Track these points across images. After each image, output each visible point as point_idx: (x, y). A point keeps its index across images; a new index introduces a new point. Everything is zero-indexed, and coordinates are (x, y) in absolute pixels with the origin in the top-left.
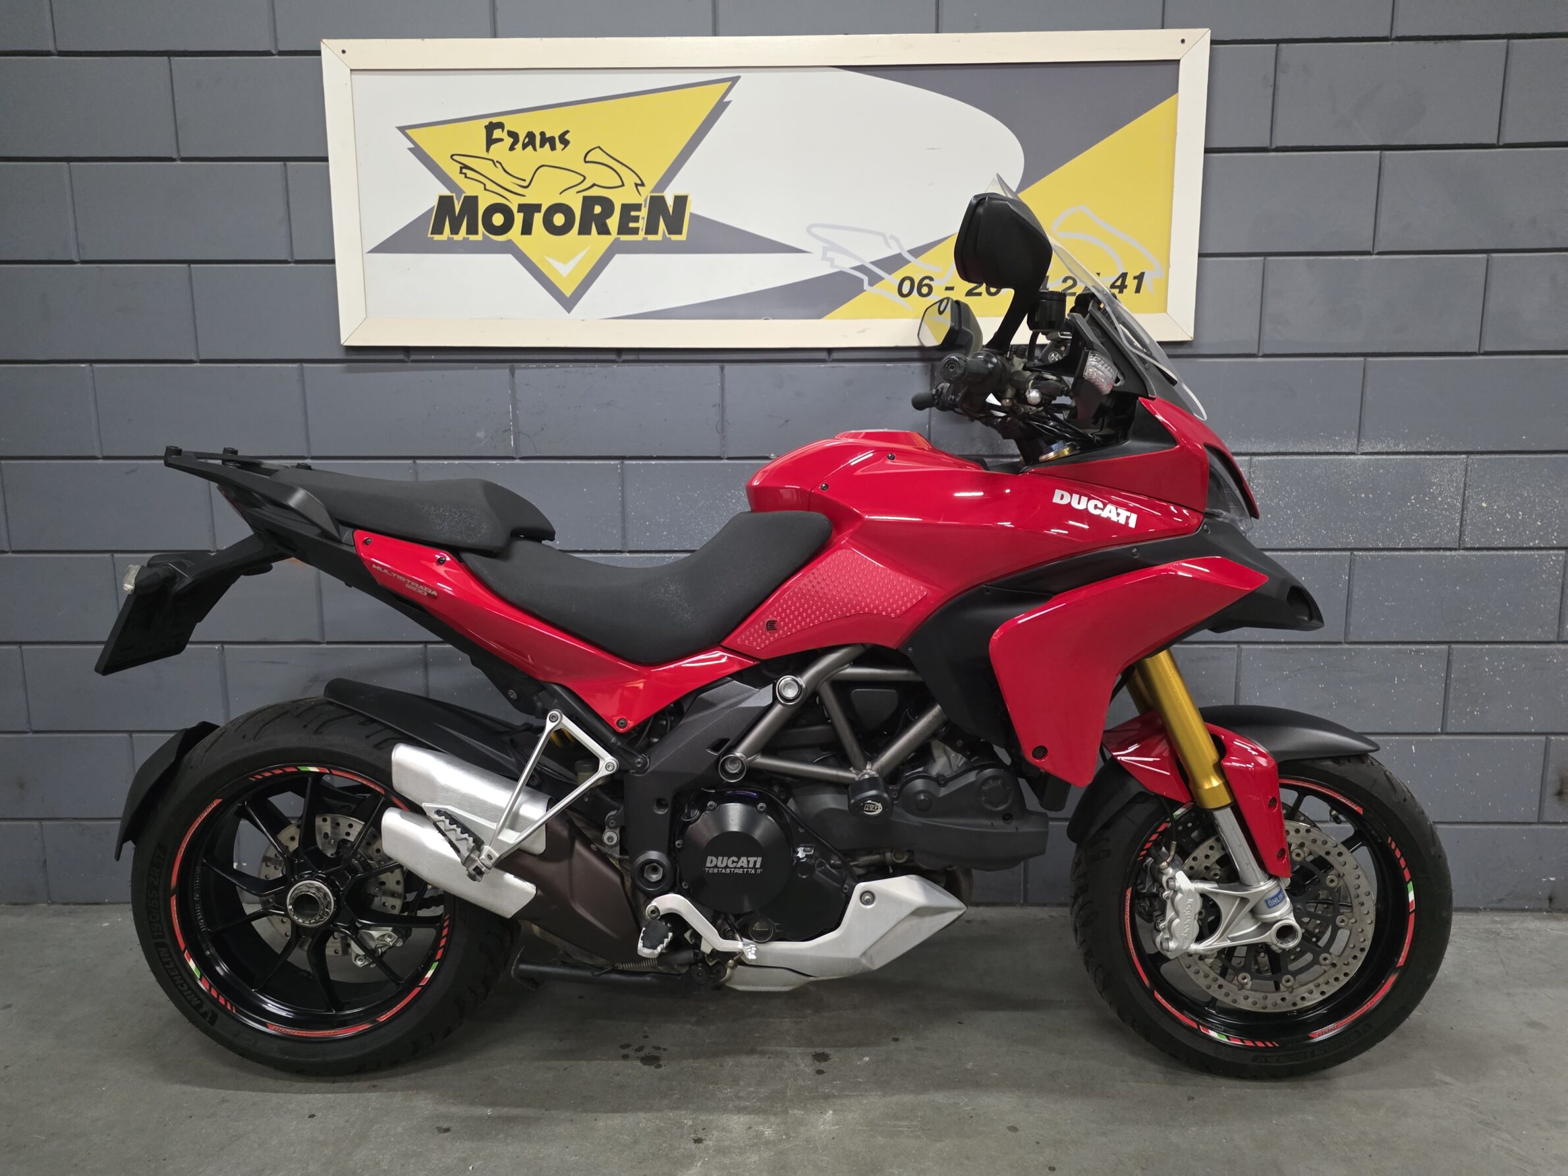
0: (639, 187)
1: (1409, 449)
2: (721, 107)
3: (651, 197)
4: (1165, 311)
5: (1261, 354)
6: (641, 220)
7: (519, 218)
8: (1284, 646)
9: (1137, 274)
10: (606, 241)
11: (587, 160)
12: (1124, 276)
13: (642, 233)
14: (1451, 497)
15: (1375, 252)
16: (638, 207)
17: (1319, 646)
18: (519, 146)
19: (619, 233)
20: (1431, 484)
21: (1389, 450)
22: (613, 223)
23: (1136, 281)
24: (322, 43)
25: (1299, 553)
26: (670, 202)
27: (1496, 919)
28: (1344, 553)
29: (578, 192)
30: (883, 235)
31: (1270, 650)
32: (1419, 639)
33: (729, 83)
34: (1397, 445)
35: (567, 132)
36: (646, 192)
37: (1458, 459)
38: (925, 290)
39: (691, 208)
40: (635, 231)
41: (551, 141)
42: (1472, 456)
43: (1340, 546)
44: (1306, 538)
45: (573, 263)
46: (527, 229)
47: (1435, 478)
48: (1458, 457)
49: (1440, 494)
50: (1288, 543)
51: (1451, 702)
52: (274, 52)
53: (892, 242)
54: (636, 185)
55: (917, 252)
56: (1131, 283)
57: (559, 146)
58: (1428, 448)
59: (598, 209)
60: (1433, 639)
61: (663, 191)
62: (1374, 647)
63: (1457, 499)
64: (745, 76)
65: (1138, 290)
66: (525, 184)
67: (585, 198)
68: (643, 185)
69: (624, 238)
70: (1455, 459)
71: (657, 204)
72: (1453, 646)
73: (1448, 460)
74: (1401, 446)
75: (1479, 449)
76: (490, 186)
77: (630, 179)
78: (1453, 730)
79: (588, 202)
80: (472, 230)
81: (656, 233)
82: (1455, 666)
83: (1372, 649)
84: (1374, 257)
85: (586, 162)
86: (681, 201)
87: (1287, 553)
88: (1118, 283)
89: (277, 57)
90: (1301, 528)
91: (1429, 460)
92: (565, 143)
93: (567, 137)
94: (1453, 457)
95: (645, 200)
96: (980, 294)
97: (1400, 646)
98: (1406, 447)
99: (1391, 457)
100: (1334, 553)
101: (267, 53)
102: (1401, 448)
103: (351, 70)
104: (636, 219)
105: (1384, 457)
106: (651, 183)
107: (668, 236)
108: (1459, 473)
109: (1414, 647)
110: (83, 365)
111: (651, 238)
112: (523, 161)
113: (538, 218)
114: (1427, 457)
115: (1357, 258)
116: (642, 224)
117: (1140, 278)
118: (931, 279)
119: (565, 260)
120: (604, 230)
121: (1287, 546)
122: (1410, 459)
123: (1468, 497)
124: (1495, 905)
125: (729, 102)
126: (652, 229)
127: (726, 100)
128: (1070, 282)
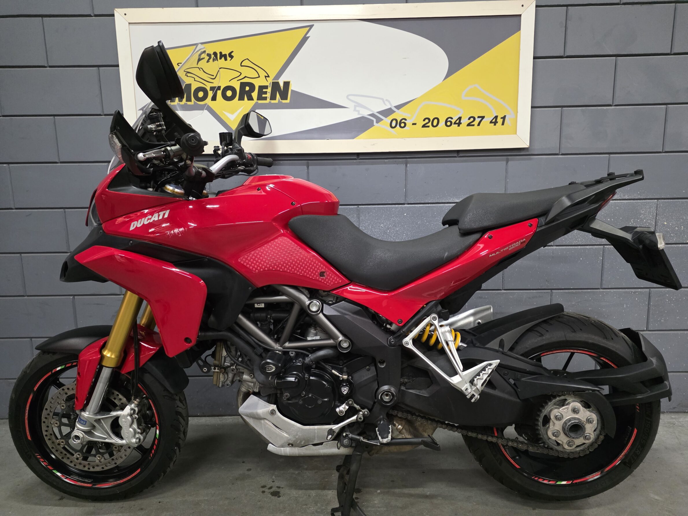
0: (267, 78)
1: (630, 197)
2: (305, 39)
3: (273, 82)
4: (516, 134)
5: (560, 154)
6: (268, 93)
8: (572, 291)
9: (503, 116)
10: (251, 103)
11: (242, 65)
12: (496, 117)
13: (268, 99)
14: (650, 220)
15: (614, 105)
16: (266, 87)
17: (589, 290)
18: (211, 60)
19: (258, 100)
20: (641, 214)
21: (621, 198)
22: (255, 95)
23: (502, 119)
24: (115, 11)
25: (579, 247)
26: (282, 85)
27: (673, 417)
28: (600, 247)
29: (238, 80)
30: (383, 99)
31: (566, 293)
32: (635, 286)
33: (309, 28)
34: (624, 196)
35: (232, 52)
36: (270, 80)
37: (653, 202)
38: (403, 125)
39: (292, 87)
40: (265, 99)
41: (225, 56)
42: (660, 201)
43: (598, 243)
44: (582, 240)
45: (236, 114)
46: (214, 98)
47: (643, 211)
48: (653, 201)
49: (645, 218)
50: (574, 242)
51: (651, 316)
52: (92, 15)
53: (387, 103)
54: (266, 77)
55: (399, 107)
56: (500, 121)
57: (229, 58)
58: (639, 197)
59: (247, 88)
60: (642, 287)
61: (278, 80)
62: (615, 290)
63: (653, 221)
64: (316, 24)
65: (503, 124)
66: (213, 77)
67: (241, 83)
68: (268, 76)
69: (260, 102)
70: (652, 202)
71: (275, 85)
72: (652, 290)
73: (649, 202)
74: (626, 196)
75: (663, 197)
76: (197, 79)
77: (263, 74)
78: (652, 329)
79: (243, 85)
80: (189, 99)
81: (275, 99)
82: (652, 299)
83: (614, 291)
84: (613, 107)
85: (241, 66)
86: (287, 84)
87: (573, 247)
88: (494, 121)
89: (94, 17)
90: (580, 235)
91: (639, 202)
92: (231, 57)
93: (232, 54)
94: (651, 201)
95: (270, 84)
96: (428, 127)
97: (627, 290)
98: (628, 197)
99: (621, 201)
100: (596, 247)
101: (90, 16)
102: (626, 197)
103: (129, 23)
104: (266, 93)
105: (619, 201)
106: (272, 76)
107: (281, 101)
108: (653, 209)
109: (633, 290)
110: (5, 165)
111: (273, 101)
112: (212, 67)
113: (219, 93)
114: (639, 201)
115: (605, 108)
116: (268, 95)
117: (504, 118)
118: (405, 120)
119: (232, 113)
120: (250, 98)
121: (573, 244)
122: (631, 202)
123: (658, 220)
124: (672, 410)
125: (309, 37)
126: (273, 97)
127: (307, 36)
128: (472, 119)
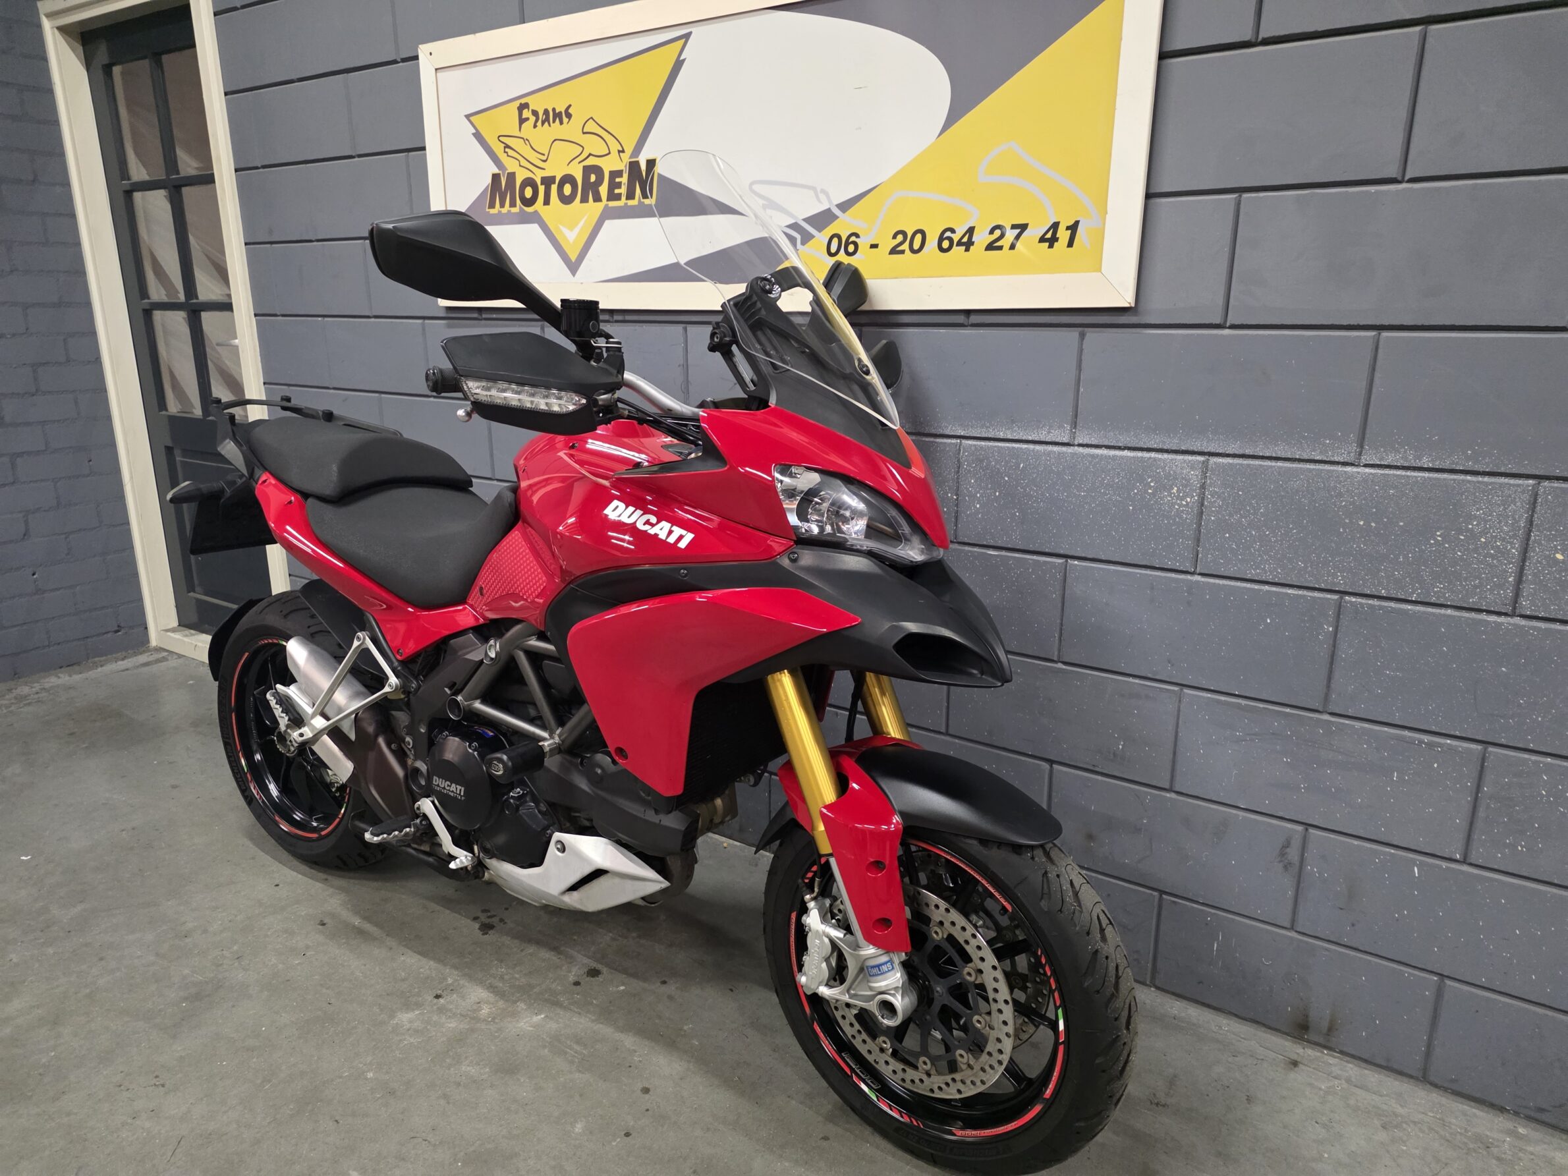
0: (621, 154)
1: (1437, 464)
2: (679, 64)
3: (630, 162)
4: (1099, 269)
5: (1228, 325)
6: (623, 186)
7: (542, 189)
8: (1240, 701)
9: (1071, 223)
10: (600, 206)
11: (585, 131)
12: (1055, 226)
13: (624, 198)
14: (1503, 540)
15: (1407, 178)
16: (619, 173)
17: (1288, 710)
18: (539, 123)
19: (608, 200)
20: (1470, 518)
21: (1406, 464)
22: (604, 190)
23: (1069, 232)
24: (419, 51)
25: (1267, 588)
26: (643, 167)
27: (1521, 1130)
28: (1329, 596)
29: (579, 163)
30: (814, 189)
31: (1219, 702)
32: (1434, 728)
33: (684, 40)
34: (1420, 458)
35: (570, 106)
36: (626, 158)
37: (1519, 485)
38: (851, 248)
39: (659, 169)
40: (618, 197)
41: (557, 115)
42: (1546, 483)
43: (1323, 586)
44: (1275, 569)
45: (577, 230)
46: (547, 202)
47: (1478, 510)
48: (1520, 482)
49: (1484, 533)
50: (1251, 573)
51: (1479, 824)
52: (399, 60)
53: (822, 197)
54: (619, 152)
55: (845, 206)
56: (1063, 235)
57: (565, 120)
58: (1470, 465)
59: (593, 178)
60: (1457, 733)
61: (637, 157)
62: (1366, 725)
63: (1511, 543)
64: (696, 30)
65: (1070, 244)
66: (544, 158)
67: (584, 167)
68: (623, 151)
69: (612, 204)
70: (1514, 485)
71: (634, 166)
72: (1491, 749)
73: (1501, 485)
74: (1425, 459)
75: (1558, 472)
76: (524, 163)
77: (615, 147)
78: (1480, 862)
79: (587, 170)
80: (513, 204)
81: (633, 198)
82: (1489, 777)
83: (1362, 728)
84: (1404, 185)
85: (584, 133)
86: (651, 163)
87: (1249, 585)
88: (1049, 236)
89: (401, 64)
90: (1270, 556)
91: (1469, 482)
92: (569, 116)
93: (570, 111)
94: (1512, 481)
95: (626, 166)
96: (903, 252)
97: (1406, 733)
98: (1432, 461)
99: (1409, 473)
100: (1316, 594)
101: (395, 62)
102: (1425, 462)
103: (436, 69)
104: (619, 185)
105: (1399, 472)
106: (629, 150)
107: (642, 200)
108: (1519, 509)
109: (1426, 738)
110: (320, 319)
111: (631, 203)
112: (541, 136)
113: (554, 188)
114: (1469, 478)
115: (1372, 189)
116: (623, 190)
117: (1073, 228)
118: (857, 236)
119: (571, 229)
120: (597, 199)
121: (1249, 576)
122: (1439, 479)
123: (1535, 541)
124: (1532, 1114)
125: (684, 60)
126: (630, 196)
127: (682, 58)
128: (998, 233)
